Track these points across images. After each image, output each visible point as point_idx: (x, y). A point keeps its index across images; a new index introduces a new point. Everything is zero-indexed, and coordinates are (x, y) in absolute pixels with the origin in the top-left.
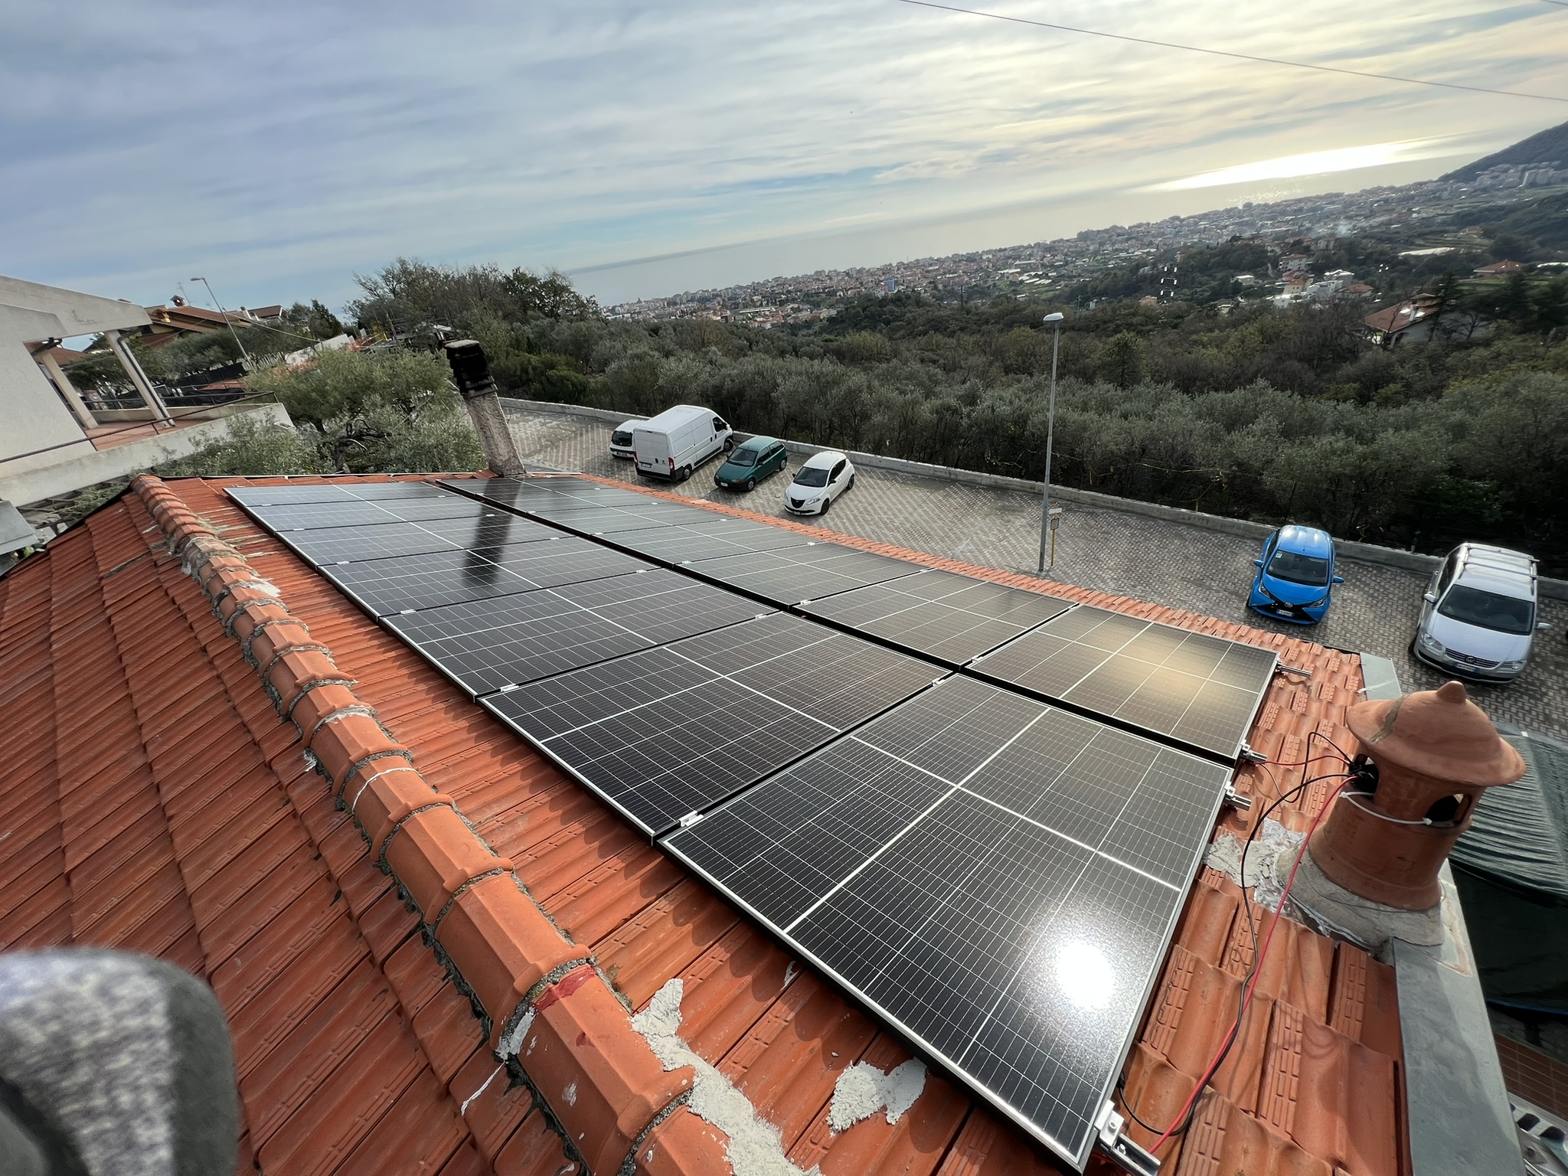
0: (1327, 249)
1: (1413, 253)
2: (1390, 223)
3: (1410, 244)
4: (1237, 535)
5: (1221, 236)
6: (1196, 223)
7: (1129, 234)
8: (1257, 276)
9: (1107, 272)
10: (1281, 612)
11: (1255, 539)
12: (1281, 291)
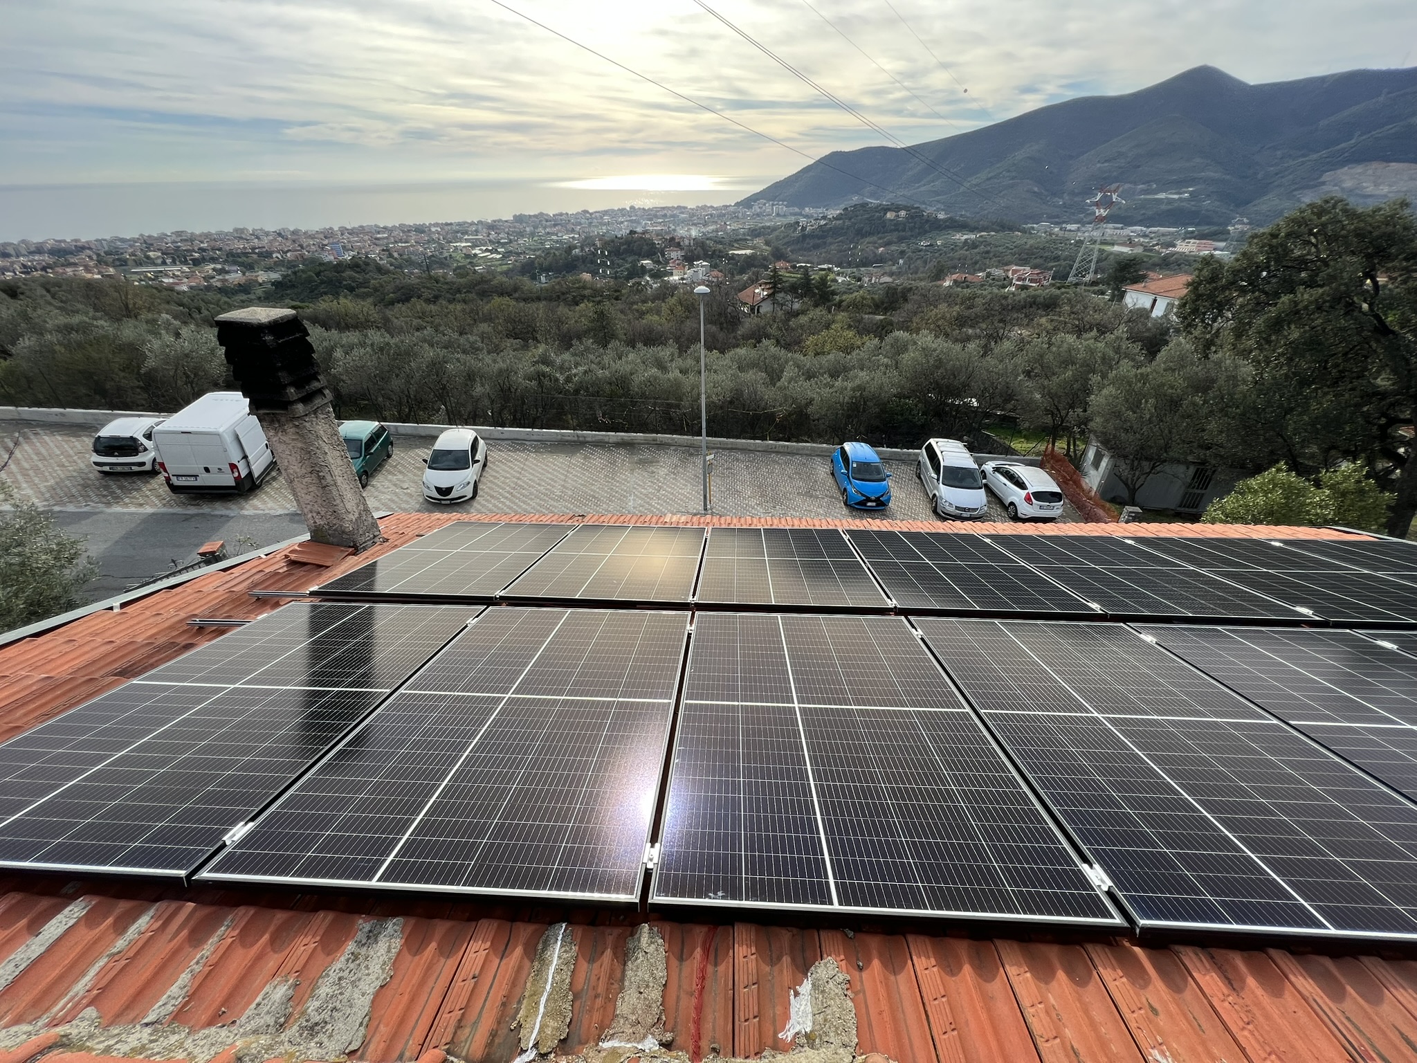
0: (690, 245)
1: (736, 252)
2: (717, 231)
3: (732, 247)
5: (620, 229)
6: (601, 218)
7: (555, 221)
8: (654, 262)
9: (548, 252)
10: (869, 504)
12: (672, 274)
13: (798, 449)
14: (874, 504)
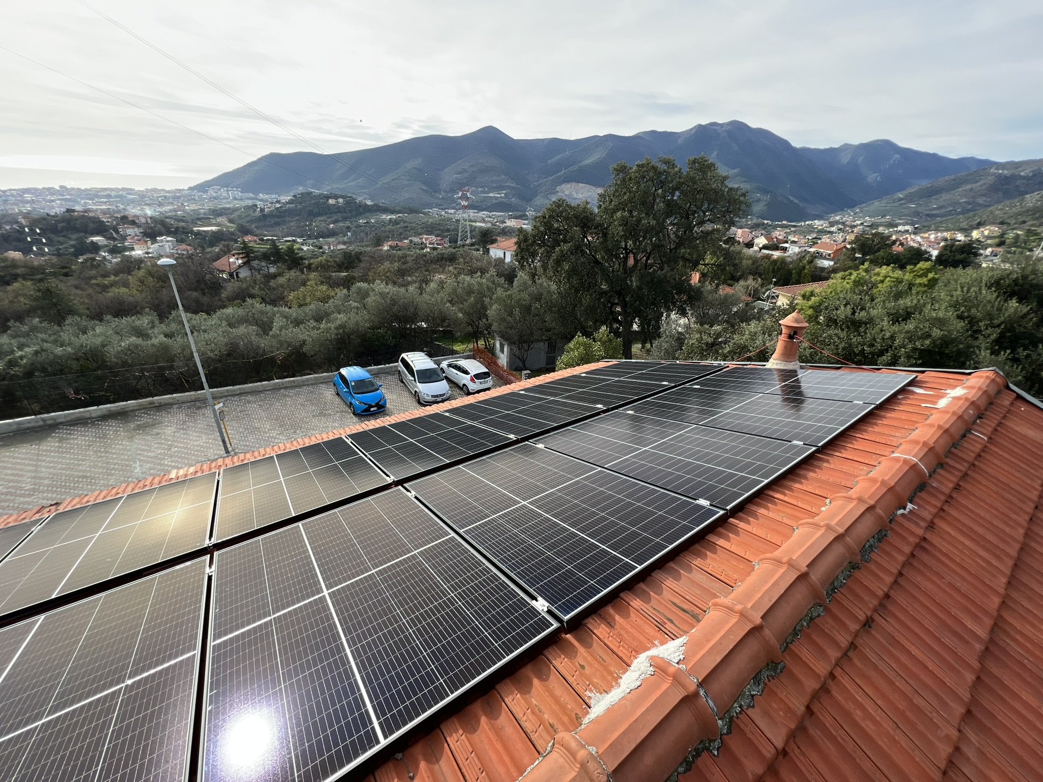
0: (147, 223)
1: (201, 229)
2: (175, 211)
4: (312, 384)
8: (108, 238)
10: (372, 409)
11: (322, 383)
12: (132, 249)
13: (303, 381)
14: (375, 408)
